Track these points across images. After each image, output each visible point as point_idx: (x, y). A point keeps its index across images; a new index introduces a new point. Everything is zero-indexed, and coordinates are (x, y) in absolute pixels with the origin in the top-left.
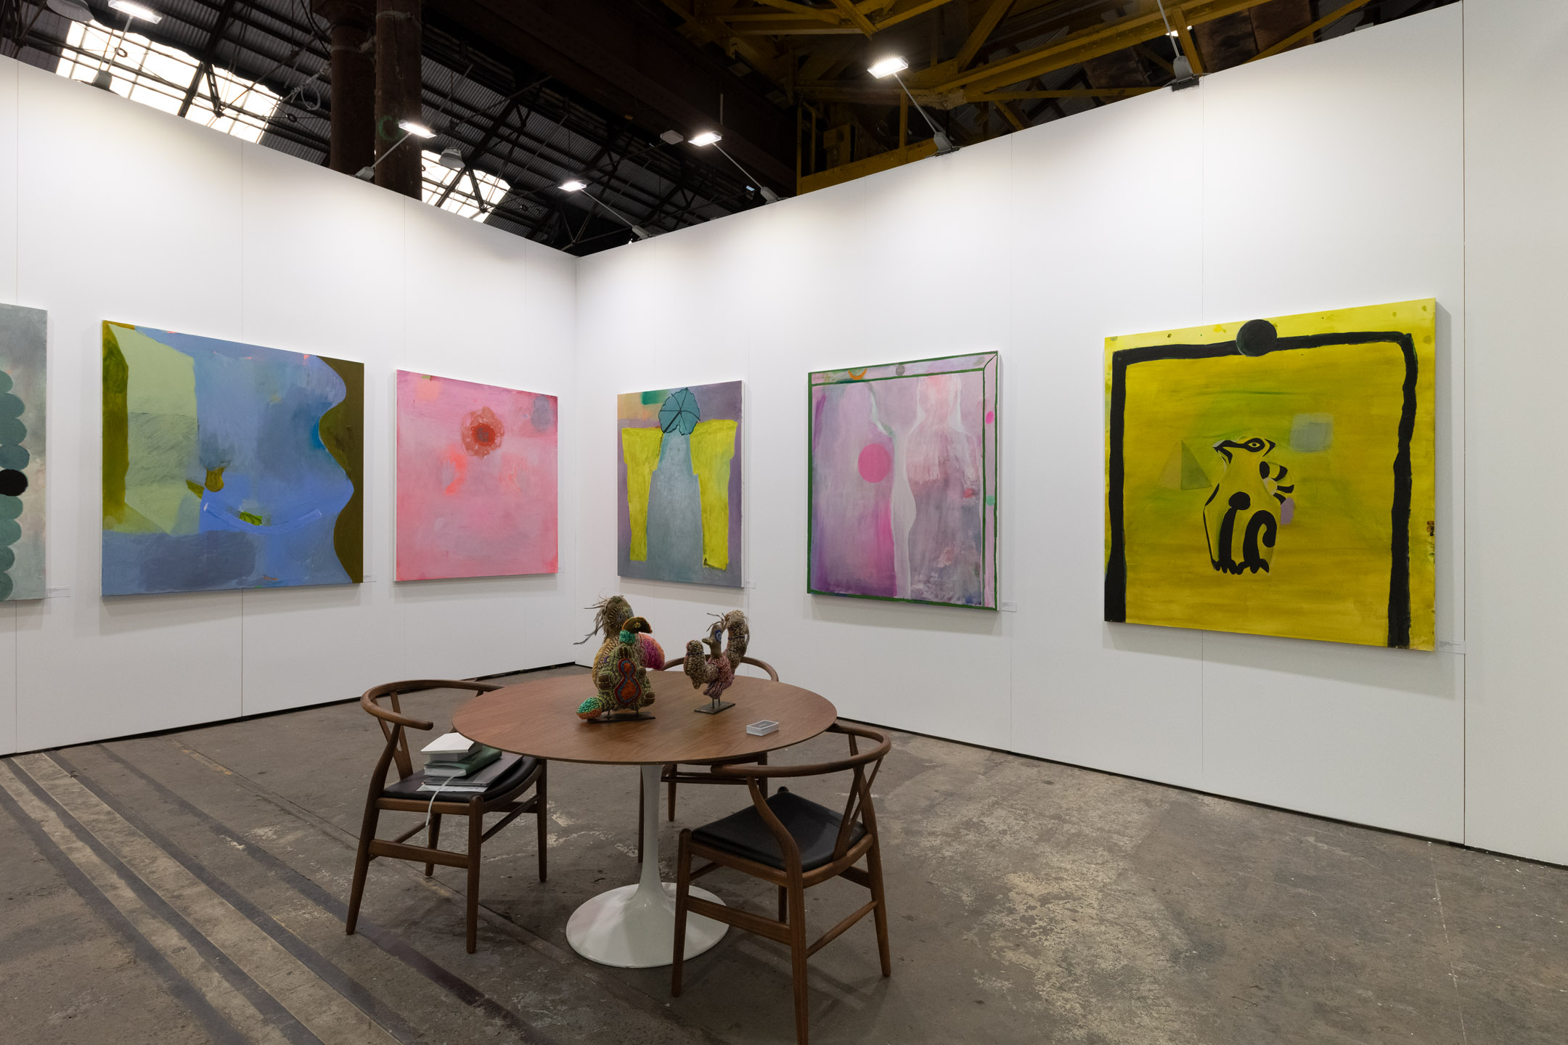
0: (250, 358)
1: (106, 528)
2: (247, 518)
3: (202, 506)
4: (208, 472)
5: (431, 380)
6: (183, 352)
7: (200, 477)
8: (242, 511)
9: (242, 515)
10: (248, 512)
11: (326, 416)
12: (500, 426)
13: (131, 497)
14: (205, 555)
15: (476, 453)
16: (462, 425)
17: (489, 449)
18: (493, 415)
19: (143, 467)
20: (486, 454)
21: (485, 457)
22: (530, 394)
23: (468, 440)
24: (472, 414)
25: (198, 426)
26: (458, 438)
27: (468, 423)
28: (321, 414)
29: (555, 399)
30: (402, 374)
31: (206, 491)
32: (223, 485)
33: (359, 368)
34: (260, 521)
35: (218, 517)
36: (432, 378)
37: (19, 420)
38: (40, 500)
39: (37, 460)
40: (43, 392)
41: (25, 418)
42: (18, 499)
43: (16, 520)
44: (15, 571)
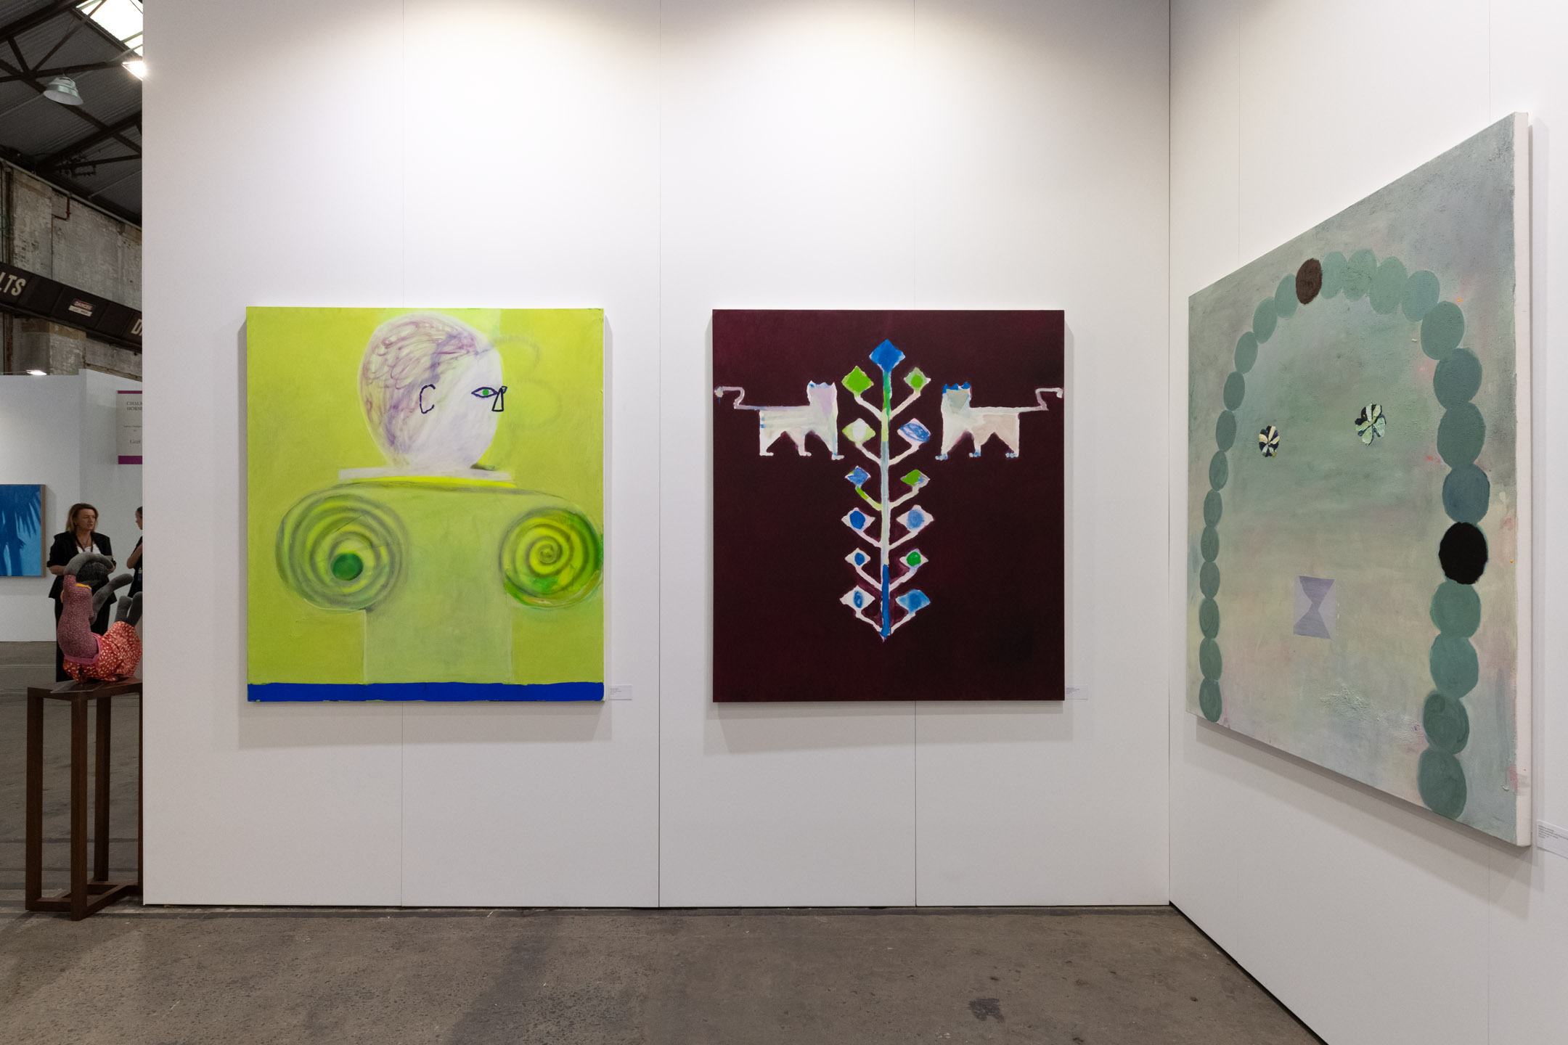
37: (1473, 407)
38: (1507, 597)
39: (1503, 495)
40: (1509, 323)
41: (1485, 400)
42: (1472, 589)
43: (1471, 640)
44: (1470, 758)
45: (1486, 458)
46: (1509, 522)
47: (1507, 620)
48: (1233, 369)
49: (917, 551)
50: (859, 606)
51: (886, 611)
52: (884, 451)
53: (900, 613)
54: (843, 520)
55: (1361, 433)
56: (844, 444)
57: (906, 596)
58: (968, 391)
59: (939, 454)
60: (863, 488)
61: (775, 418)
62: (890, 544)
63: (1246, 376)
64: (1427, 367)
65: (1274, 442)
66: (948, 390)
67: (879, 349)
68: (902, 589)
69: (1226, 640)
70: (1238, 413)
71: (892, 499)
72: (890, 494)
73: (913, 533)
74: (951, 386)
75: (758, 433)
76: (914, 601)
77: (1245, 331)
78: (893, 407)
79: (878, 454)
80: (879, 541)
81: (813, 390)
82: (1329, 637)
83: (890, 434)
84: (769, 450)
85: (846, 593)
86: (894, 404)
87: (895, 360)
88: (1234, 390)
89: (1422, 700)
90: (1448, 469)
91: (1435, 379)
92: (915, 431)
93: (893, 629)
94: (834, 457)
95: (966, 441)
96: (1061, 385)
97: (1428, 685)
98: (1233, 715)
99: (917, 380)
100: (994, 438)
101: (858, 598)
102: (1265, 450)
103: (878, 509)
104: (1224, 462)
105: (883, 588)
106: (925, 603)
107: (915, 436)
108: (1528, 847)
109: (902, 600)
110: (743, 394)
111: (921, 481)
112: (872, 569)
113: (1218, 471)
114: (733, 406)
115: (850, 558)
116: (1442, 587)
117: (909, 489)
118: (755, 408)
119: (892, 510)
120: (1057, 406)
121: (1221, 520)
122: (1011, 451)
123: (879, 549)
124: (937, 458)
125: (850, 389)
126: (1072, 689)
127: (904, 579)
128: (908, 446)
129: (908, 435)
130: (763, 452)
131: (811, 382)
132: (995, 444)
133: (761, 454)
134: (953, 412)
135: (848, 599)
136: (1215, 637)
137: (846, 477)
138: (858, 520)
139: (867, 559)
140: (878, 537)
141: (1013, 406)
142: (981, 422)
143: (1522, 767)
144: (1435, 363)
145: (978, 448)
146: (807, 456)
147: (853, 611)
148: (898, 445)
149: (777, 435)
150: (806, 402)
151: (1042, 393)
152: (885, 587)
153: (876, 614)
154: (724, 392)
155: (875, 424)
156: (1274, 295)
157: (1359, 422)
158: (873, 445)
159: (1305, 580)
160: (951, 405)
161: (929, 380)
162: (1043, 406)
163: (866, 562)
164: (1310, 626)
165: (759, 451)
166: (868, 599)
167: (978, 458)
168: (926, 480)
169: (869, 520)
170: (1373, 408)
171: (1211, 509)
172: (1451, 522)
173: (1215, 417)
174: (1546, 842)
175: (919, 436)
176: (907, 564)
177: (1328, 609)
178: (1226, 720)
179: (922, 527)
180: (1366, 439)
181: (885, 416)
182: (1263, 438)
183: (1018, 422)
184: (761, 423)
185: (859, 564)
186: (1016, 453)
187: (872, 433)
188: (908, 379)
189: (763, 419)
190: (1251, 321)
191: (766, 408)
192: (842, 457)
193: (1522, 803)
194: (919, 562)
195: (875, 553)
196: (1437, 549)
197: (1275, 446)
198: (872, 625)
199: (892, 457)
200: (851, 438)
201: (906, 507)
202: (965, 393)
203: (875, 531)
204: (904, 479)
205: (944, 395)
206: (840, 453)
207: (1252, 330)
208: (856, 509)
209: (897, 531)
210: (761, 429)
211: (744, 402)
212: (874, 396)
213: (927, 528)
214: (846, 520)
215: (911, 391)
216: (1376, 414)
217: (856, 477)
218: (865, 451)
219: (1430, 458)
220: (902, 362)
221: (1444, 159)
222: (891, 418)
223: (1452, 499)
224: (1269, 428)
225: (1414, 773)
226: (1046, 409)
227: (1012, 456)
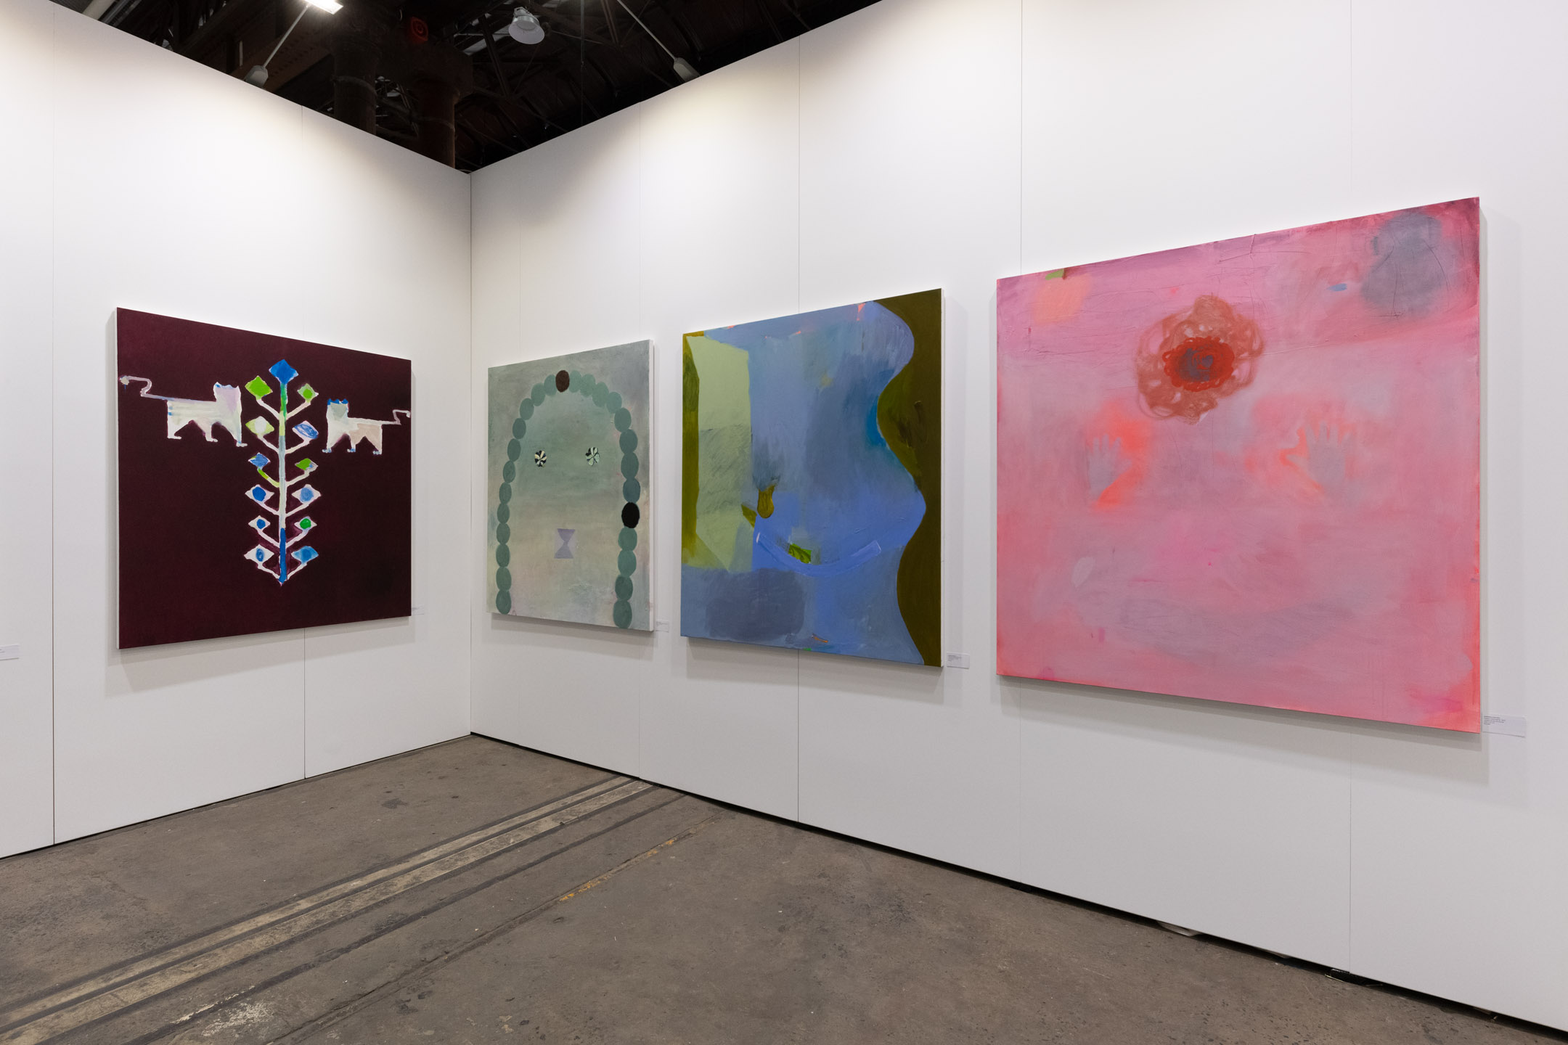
0: (800, 332)
1: (684, 560)
2: (796, 552)
3: (755, 537)
4: (760, 494)
5: (1064, 277)
6: (740, 347)
7: (753, 499)
8: (791, 543)
9: (792, 549)
10: (798, 545)
11: (887, 391)
12: (1248, 333)
13: (700, 529)
14: (758, 600)
15: (1178, 410)
16: (1140, 352)
17: (1214, 395)
18: (1226, 310)
19: (709, 492)
20: (1206, 410)
21: (1203, 416)
22: (1357, 223)
23: (1155, 384)
24: (1166, 322)
25: (752, 435)
26: (1128, 382)
27: (1154, 347)
28: (879, 391)
29: (1469, 208)
30: (1006, 286)
31: (758, 517)
32: (773, 508)
33: (931, 300)
34: (809, 557)
35: (767, 550)
36: (1067, 272)
37: (634, 455)
38: (646, 532)
39: (645, 492)
40: (647, 422)
41: (638, 452)
42: (634, 531)
43: (634, 551)
44: (634, 602)
45: (639, 476)
46: (647, 503)
47: (646, 541)
48: (519, 416)
49: (308, 518)
50: (261, 560)
51: (283, 562)
52: (282, 444)
53: (296, 563)
54: (246, 493)
55: (589, 460)
56: (247, 435)
57: (299, 551)
58: (347, 405)
59: (325, 448)
60: (264, 470)
61: (182, 408)
62: (287, 513)
63: (527, 422)
64: (616, 435)
65: (544, 459)
66: (331, 403)
67: (277, 365)
68: (296, 546)
69: (514, 567)
70: (522, 441)
71: (288, 479)
72: (286, 475)
73: (305, 505)
74: (334, 400)
75: (166, 419)
76: (306, 555)
77: (526, 397)
78: (289, 410)
79: (276, 445)
80: (277, 510)
81: (217, 389)
82: (572, 558)
83: (286, 431)
84: (177, 434)
85: (249, 550)
86: (290, 409)
87: (291, 376)
88: (519, 428)
89: (615, 580)
90: (625, 480)
91: (620, 441)
92: (307, 430)
93: (289, 576)
94: (238, 445)
95: (345, 441)
96: (409, 409)
97: (617, 573)
98: (519, 607)
99: (308, 393)
100: (365, 440)
101: (259, 554)
102: (538, 463)
103: (277, 487)
104: (513, 467)
105: (281, 546)
106: (315, 555)
107: (306, 434)
108: (653, 631)
109: (296, 554)
110: (150, 384)
111: (311, 467)
112: (272, 531)
113: (509, 472)
114: (140, 394)
115: (253, 524)
116: (623, 530)
117: (302, 472)
118: (163, 398)
119: (288, 488)
120: (406, 423)
121: (511, 500)
122: (376, 450)
123: (278, 516)
124: (323, 451)
125: (252, 393)
126: (415, 609)
127: (298, 539)
128: (301, 441)
129: (301, 432)
130: (171, 435)
131: (217, 383)
132: (365, 445)
133: (169, 437)
134: (335, 419)
135: (251, 555)
136: (507, 565)
137: (249, 460)
138: (260, 495)
139: (268, 524)
140: (276, 507)
141: (378, 419)
142: (356, 428)
143: (651, 600)
144: (620, 433)
145: (353, 446)
146: (213, 442)
147: (255, 564)
148: (292, 440)
149: (185, 423)
150: (213, 399)
151: (397, 413)
152: (283, 545)
153: (275, 566)
154: (130, 381)
155: (274, 422)
156: (543, 382)
157: (588, 455)
158: (273, 437)
159: (560, 530)
160: (334, 414)
161: (317, 394)
162: (397, 422)
163: (266, 526)
164: (563, 553)
165: (167, 434)
166: (268, 554)
167: (354, 453)
168: (315, 467)
169: (269, 495)
170: (594, 449)
171: (505, 493)
172: (626, 502)
173: (507, 441)
174: (659, 628)
175: (310, 434)
176: (299, 527)
177: (572, 545)
178: (514, 611)
179: (312, 500)
180: (591, 463)
181: (282, 417)
182: (537, 456)
183: (381, 431)
184: (169, 411)
185: (260, 528)
186: (380, 452)
187: (271, 429)
188: (301, 391)
189: (171, 408)
190: (530, 392)
191: (173, 399)
192: (246, 445)
193: (651, 613)
194: (310, 525)
195: (274, 519)
196: (621, 514)
197: (544, 462)
198: (271, 574)
199: (288, 447)
200: (253, 431)
201: (299, 485)
202: (344, 407)
203: (274, 502)
204: (297, 465)
205: (328, 406)
206: (243, 442)
207: (530, 398)
208: (258, 486)
209: (292, 503)
210: (169, 417)
211: (151, 392)
212: (273, 400)
213: (316, 502)
214: (250, 494)
215: (303, 401)
216: (595, 452)
217: (259, 461)
218: (265, 442)
219: (618, 474)
220: (296, 378)
221: (623, 346)
222: (287, 419)
223: (627, 494)
224: (541, 452)
225: (611, 613)
226: (400, 424)
227: (377, 453)
